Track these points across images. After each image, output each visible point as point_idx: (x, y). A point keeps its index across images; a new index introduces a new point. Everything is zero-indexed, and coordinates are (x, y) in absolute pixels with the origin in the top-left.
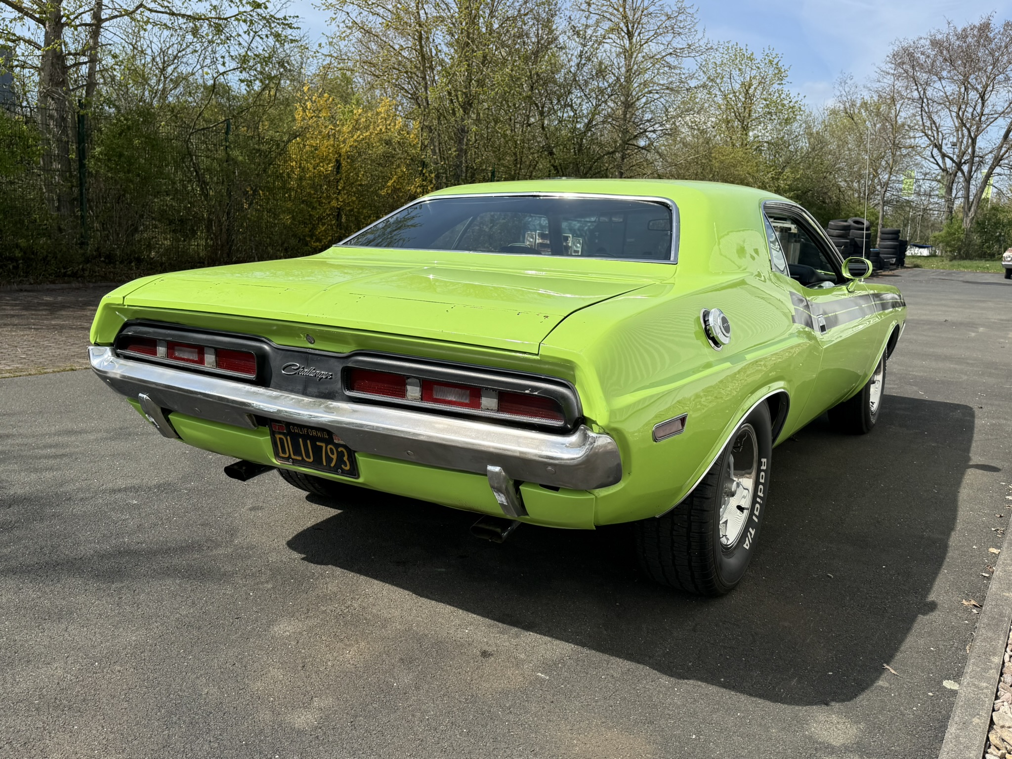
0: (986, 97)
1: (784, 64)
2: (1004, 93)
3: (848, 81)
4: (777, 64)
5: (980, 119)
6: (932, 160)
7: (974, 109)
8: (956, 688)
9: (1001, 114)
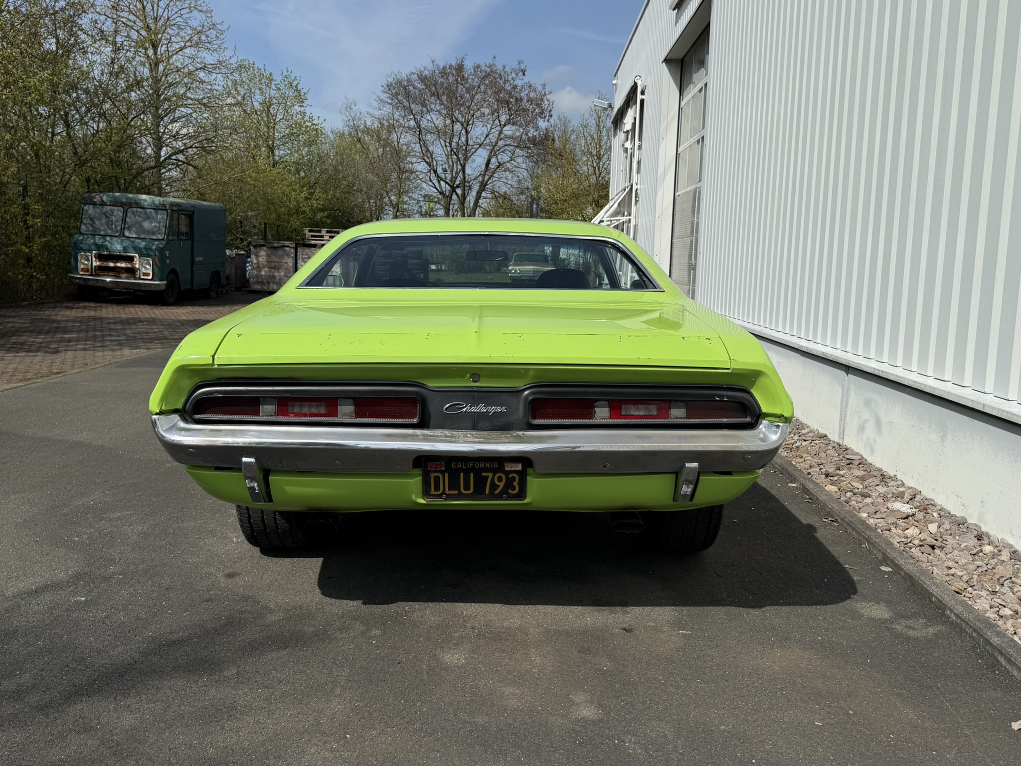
0: (469, 128)
1: (303, 86)
2: (481, 126)
3: (353, 107)
4: (296, 86)
5: (466, 148)
6: (431, 184)
7: (459, 139)
8: (890, 569)
9: (480, 145)
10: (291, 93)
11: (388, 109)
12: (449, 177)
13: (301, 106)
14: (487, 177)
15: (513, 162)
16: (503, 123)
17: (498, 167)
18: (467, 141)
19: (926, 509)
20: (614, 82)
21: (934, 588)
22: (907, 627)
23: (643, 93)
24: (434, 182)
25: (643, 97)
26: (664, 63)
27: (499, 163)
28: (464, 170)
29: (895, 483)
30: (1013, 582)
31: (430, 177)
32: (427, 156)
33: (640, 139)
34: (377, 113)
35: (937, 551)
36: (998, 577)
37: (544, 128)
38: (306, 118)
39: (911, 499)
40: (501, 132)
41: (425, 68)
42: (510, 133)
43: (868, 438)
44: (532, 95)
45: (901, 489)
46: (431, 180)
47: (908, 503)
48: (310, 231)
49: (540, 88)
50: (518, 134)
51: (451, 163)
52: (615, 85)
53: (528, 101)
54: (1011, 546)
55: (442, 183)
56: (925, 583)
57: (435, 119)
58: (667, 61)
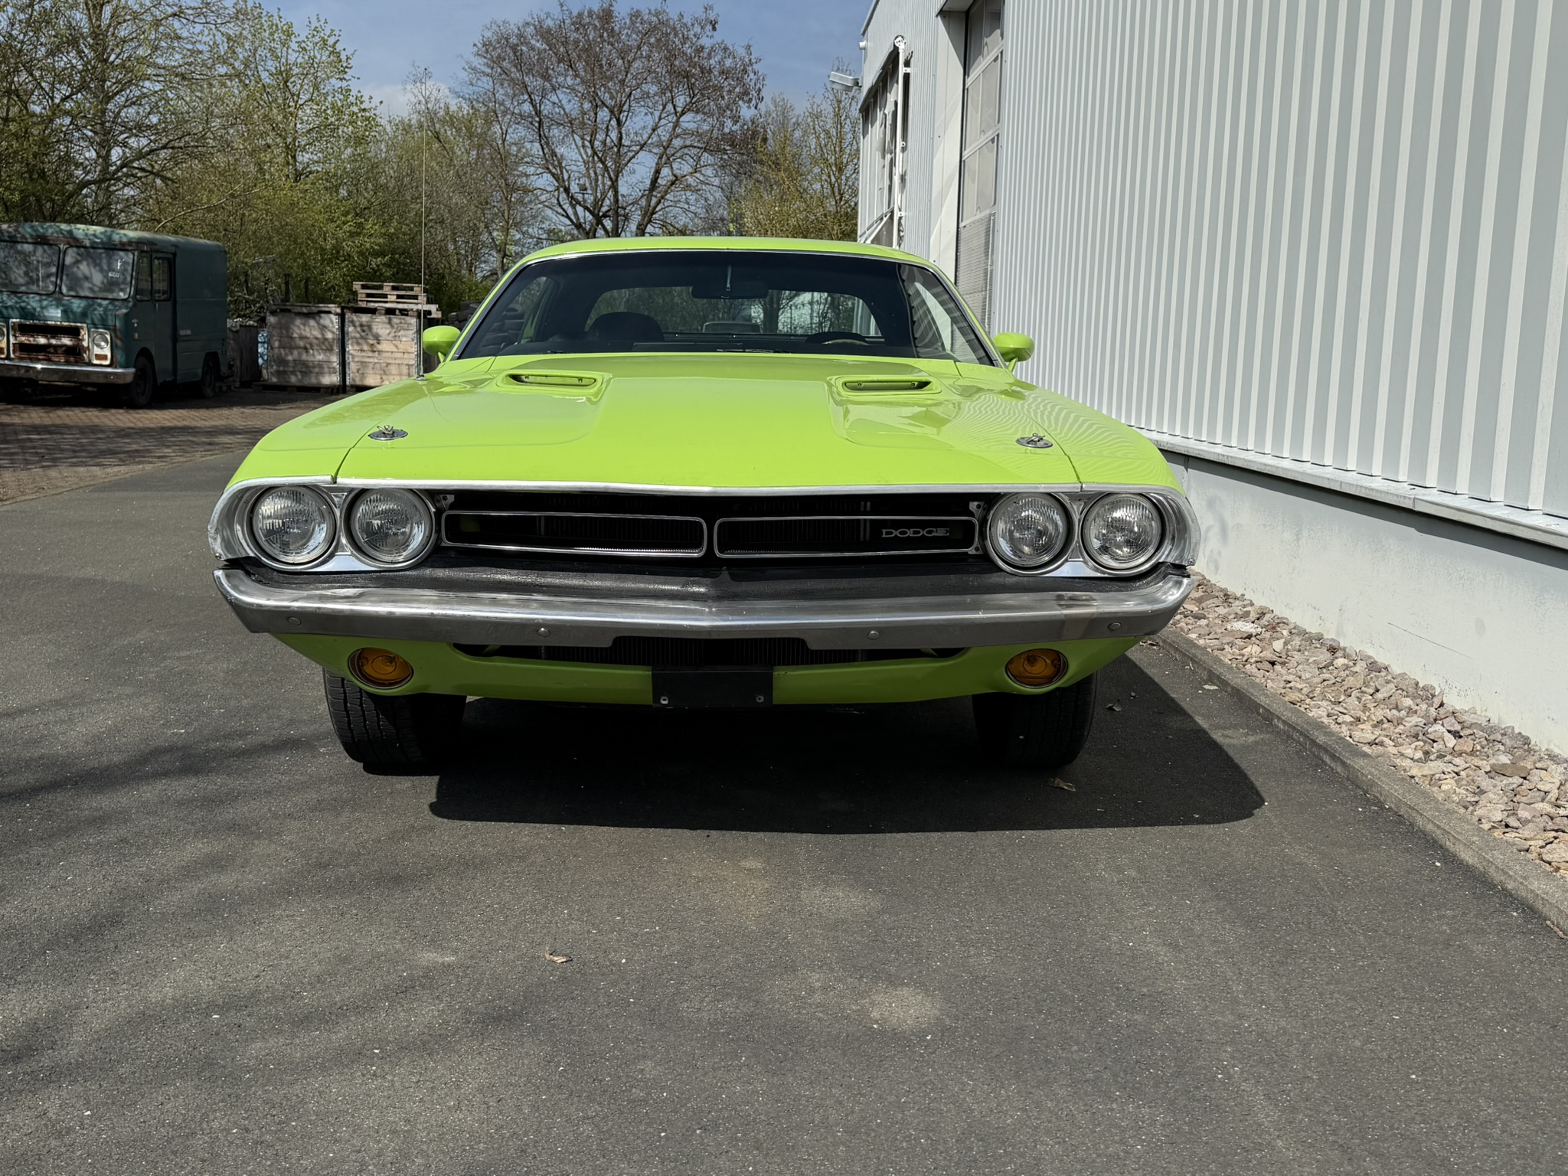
0: (623, 117)
2: (643, 114)
4: (334, 46)
6: (560, 210)
7: (607, 135)
8: (1216, 688)
9: (642, 147)
10: (324, 57)
11: (486, 83)
12: (590, 199)
13: (341, 79)
14: (654, 201)
15: (698, 175)
16: (679, 109)
17: (673, 183)
18: (621, 139)
19: (1274, 628)
20: (862, 44)
21: (1263, 698)
22: (1223, 735)
23: (907, 64)
24: (565, 207)
25: (908, 70)
26: (939, 18)
27: (675, 176)
28: (614, 187)
29: (1241, 603)
30: (1362, 692)
31: (558, 200)
32: (552, 163)
33: (905, 137)
34: (468, 91)
35: (1278, 667)
36: (1345, 688)
37: (748, 118)
38: (352, 99)
39: (1258, 619)
40: (676, 124)
41: (548, 15)
42: (692, 126)
43: (1212, 551)
44: (728, 63)
45: (1249, 609)
46: (560, 206)
47: (1253, 622)
48: (364, 287)
49: (741, 52)
50: (706, 127)
51: (593, 175)
52: (864, 49)
53: (722, 72)
54: (1370, 657)
55: (579, 209)
56: (1252, 694)
57: (566, 101)
58: (942, 13)
